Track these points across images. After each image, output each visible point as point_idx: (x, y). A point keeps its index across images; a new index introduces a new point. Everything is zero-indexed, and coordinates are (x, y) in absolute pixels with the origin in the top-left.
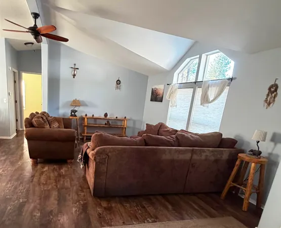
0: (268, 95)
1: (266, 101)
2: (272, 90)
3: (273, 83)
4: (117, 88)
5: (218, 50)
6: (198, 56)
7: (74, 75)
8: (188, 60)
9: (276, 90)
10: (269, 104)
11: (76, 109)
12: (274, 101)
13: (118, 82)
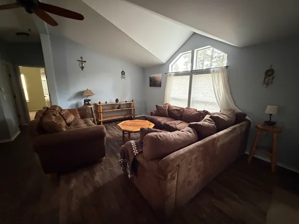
0: (265, 78)
1: (264, 82)
2: (269, 73)
3: (268, 69)
4: (122, 78)
5: (209, 46)
6: (191, 51)
7: (82, 68)
8: (181, 54)
9: (273, 74)
10: (268, 84)
11: (88, 98)
12: (272, 82)
13: (123, 73)
